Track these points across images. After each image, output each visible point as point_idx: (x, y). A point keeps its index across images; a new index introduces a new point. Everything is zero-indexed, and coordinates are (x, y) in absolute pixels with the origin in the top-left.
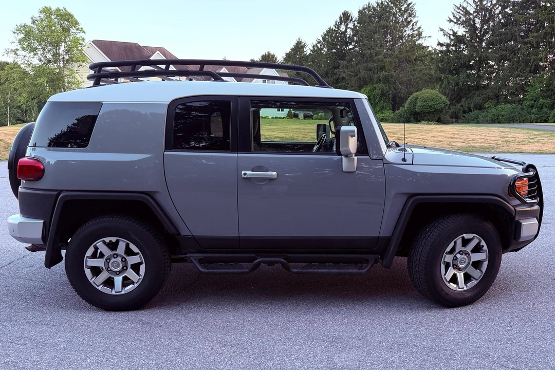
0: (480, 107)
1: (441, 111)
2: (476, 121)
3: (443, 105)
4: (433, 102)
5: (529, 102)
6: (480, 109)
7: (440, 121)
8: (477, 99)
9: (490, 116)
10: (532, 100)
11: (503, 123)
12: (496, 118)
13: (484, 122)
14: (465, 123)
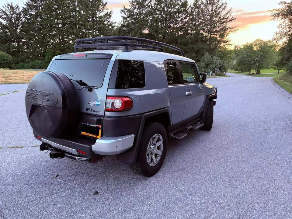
0: (23, 61)
1: (10, 63)
2: (23, 68)
3: (11, 60)
4: (6, 58)
5: (48, 60)
6: (23, 62)
7: (10, 68)
8: (22, 58)
9: (30, 65)
10: (48, 59)
11: (37, 69)
12: (33, 67)
13: (28, 68)
14: (17, 69)
